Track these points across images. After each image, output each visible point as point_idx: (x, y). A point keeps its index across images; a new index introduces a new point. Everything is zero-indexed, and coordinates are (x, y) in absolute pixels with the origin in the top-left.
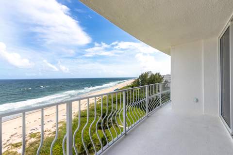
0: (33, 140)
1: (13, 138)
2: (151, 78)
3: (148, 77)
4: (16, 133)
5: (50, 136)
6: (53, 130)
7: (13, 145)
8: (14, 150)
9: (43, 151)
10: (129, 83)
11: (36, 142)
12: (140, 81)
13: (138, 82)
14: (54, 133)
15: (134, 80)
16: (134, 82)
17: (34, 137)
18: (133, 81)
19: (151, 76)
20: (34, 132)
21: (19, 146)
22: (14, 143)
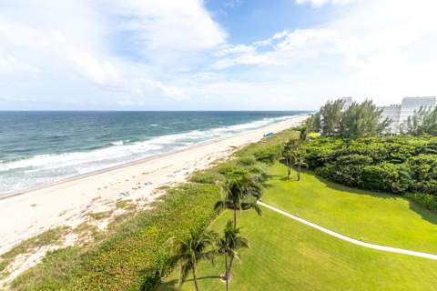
0: (121, 211)
1: (95, 204)
2: (349, 111)
3: (343, 111)
4: (100, 197)
5: (145, 209)
6: (152, 199)
7: (92, 215)
8: (94, 223)
9: (132, 233)
10: (298, 121)
11: (124, 216)
12: (322, 118)
13: (317, 120)
14: (153, 204)
15: (308, 117)
16: (308, 121)
17: (122, 207)
18: (305, 117)
19: (351, 108)
20: (124, 198)
21: (100, 218)
22: (95, 212)
